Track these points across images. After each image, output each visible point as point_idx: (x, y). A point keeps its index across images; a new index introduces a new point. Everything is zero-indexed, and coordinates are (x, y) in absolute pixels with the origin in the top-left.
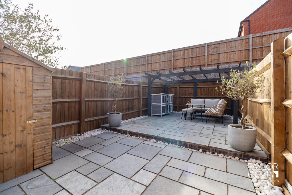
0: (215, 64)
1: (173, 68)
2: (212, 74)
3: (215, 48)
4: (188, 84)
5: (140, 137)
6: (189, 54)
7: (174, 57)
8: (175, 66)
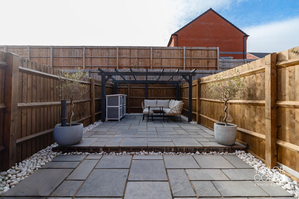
0: (158, 67)
1: (119, 67)
2: (157, 76)
3: (158, 52)
4: (139, 85)
5: (122, 153)
6: (135, 54)
7: (119, 54)
8: (120, 64)
